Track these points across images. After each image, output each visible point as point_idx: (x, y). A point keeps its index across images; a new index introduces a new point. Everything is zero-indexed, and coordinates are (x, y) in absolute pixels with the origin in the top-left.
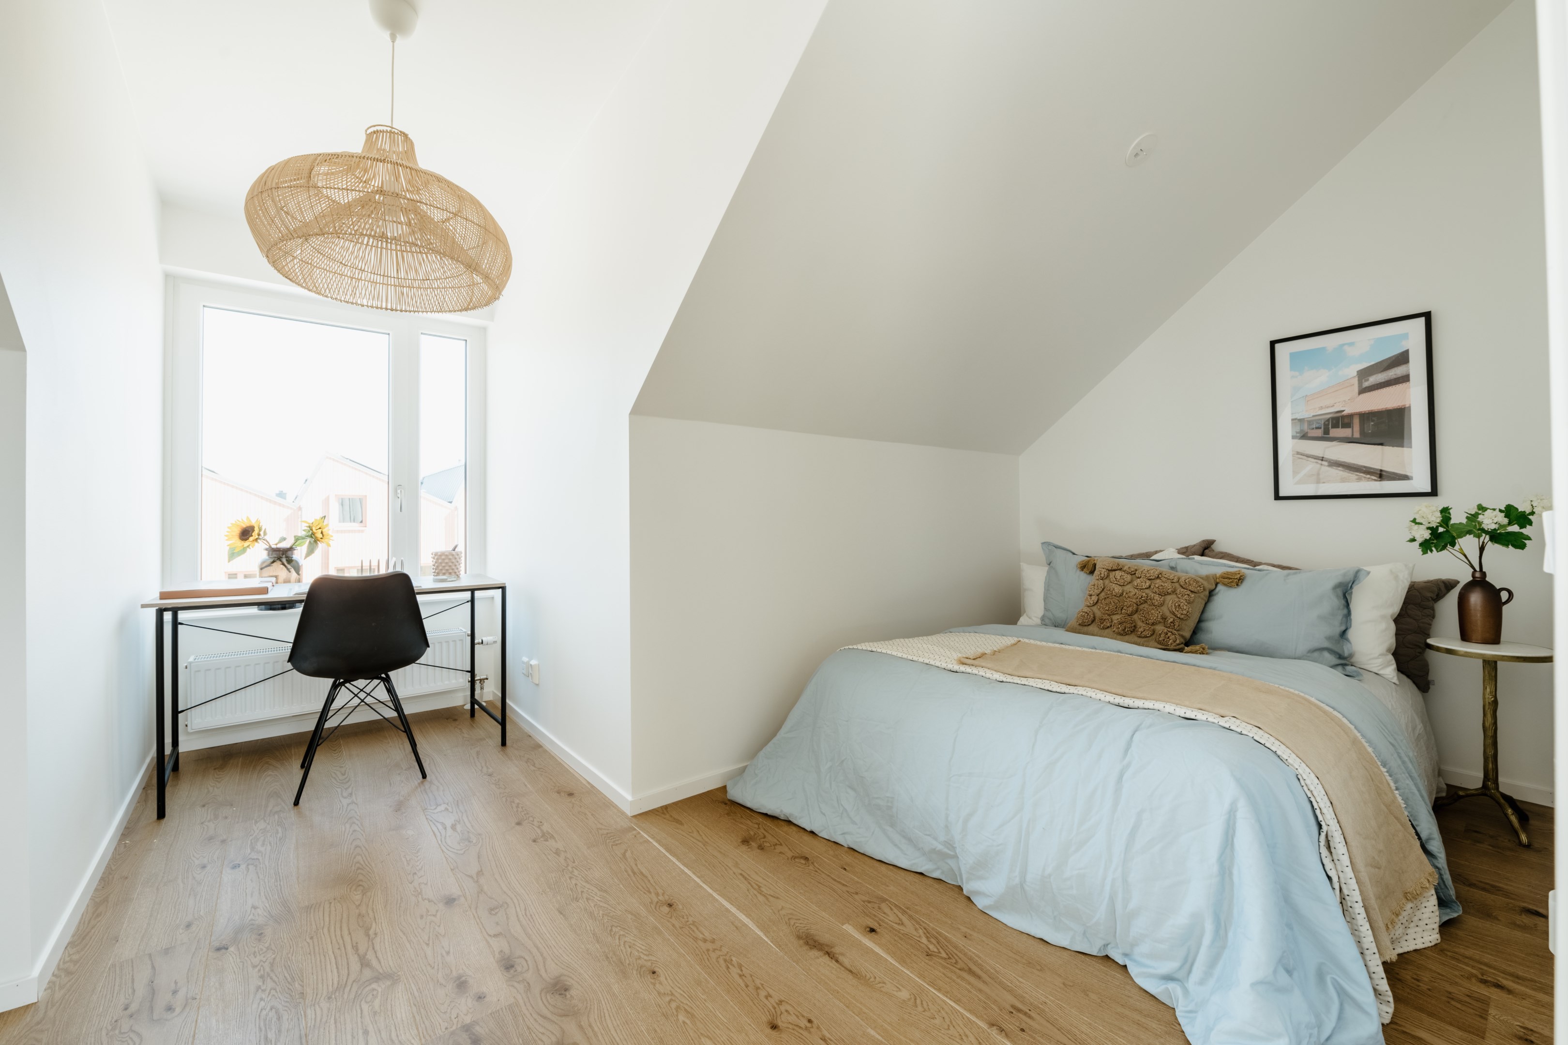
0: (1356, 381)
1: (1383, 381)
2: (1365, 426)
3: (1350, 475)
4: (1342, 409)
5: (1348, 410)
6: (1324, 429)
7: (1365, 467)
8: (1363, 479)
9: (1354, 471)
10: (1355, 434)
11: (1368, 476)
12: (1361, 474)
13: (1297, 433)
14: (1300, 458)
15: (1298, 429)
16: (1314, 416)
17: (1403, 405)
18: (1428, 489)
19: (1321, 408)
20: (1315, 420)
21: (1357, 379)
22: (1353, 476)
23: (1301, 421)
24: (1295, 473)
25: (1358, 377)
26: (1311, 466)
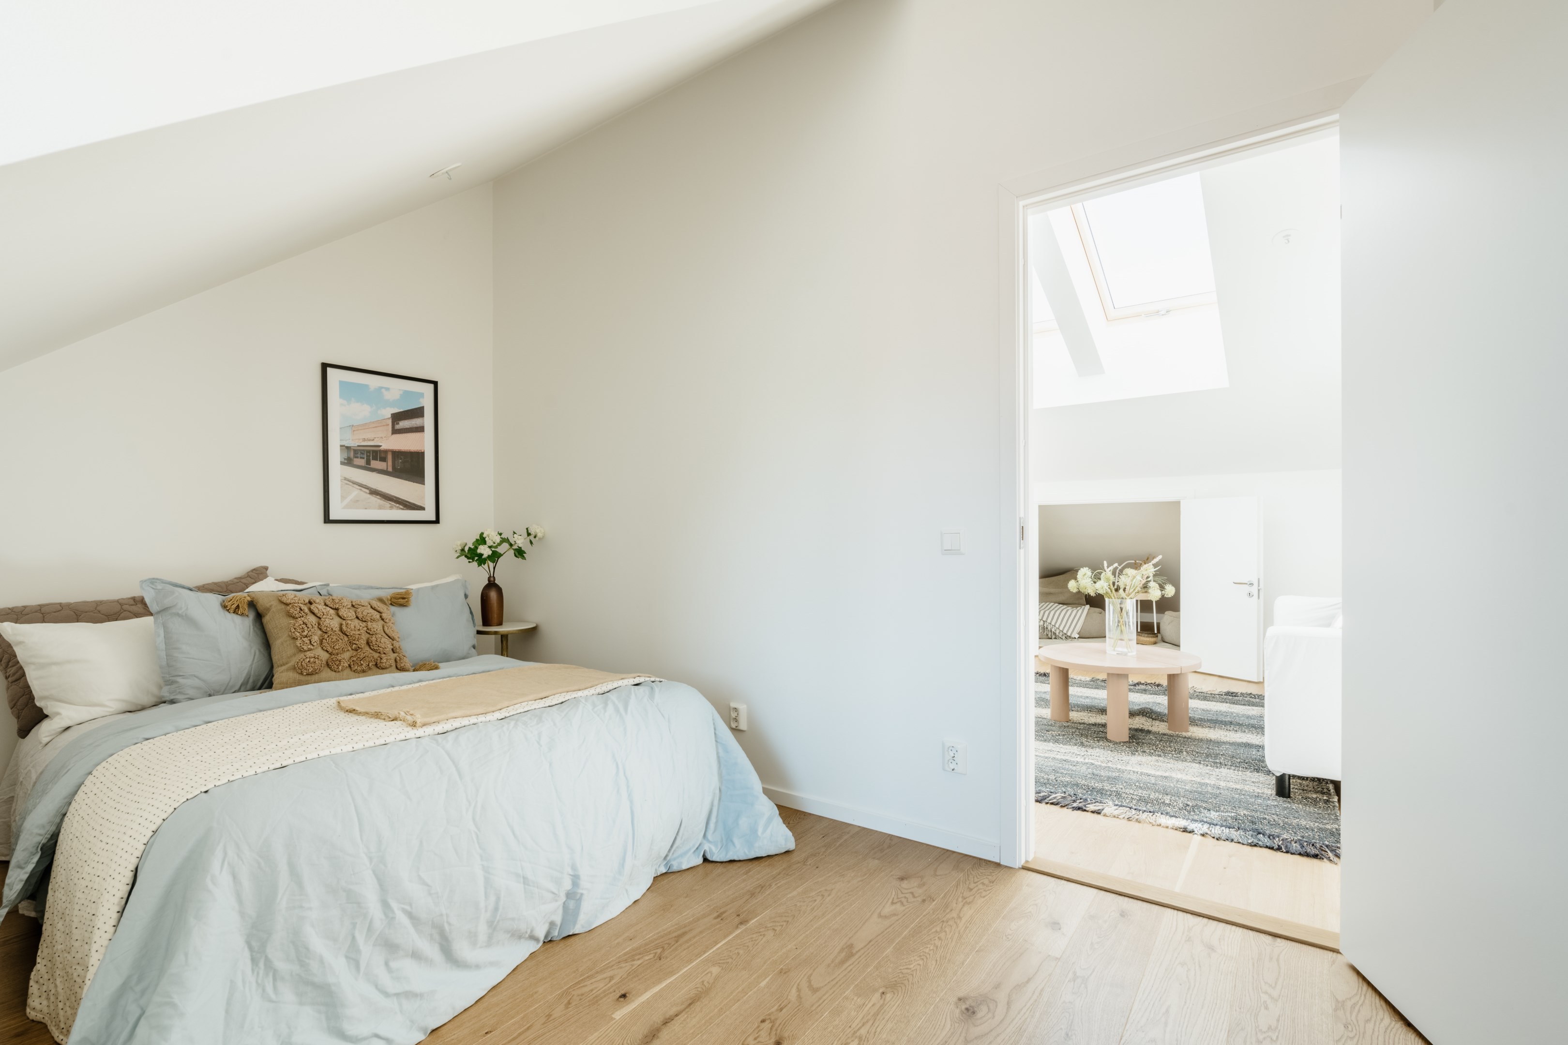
0: (390, 422)
1: (408, 427)
2: (396, 462)
3: (385, 503)
4: (380, 444)
5: (385, 446)
6: (367, 459)
7: (395, 497)
8: (394, 507)
9: (388, 500)
10: (388, 468)
11: (398, 505)
12: (393, 503)
13: (345, 459)
14: (347, 484)
15: (346, 456)
16: (359, 446)
17: (420, 450)
18: (434, 519)
19: (364, 440)
20: (360, 450)
21: (391, 420)
22: (387, 504)
23: (348, 448)
24: (343, 498)
25: (392, 419)
26: (356, 492)
